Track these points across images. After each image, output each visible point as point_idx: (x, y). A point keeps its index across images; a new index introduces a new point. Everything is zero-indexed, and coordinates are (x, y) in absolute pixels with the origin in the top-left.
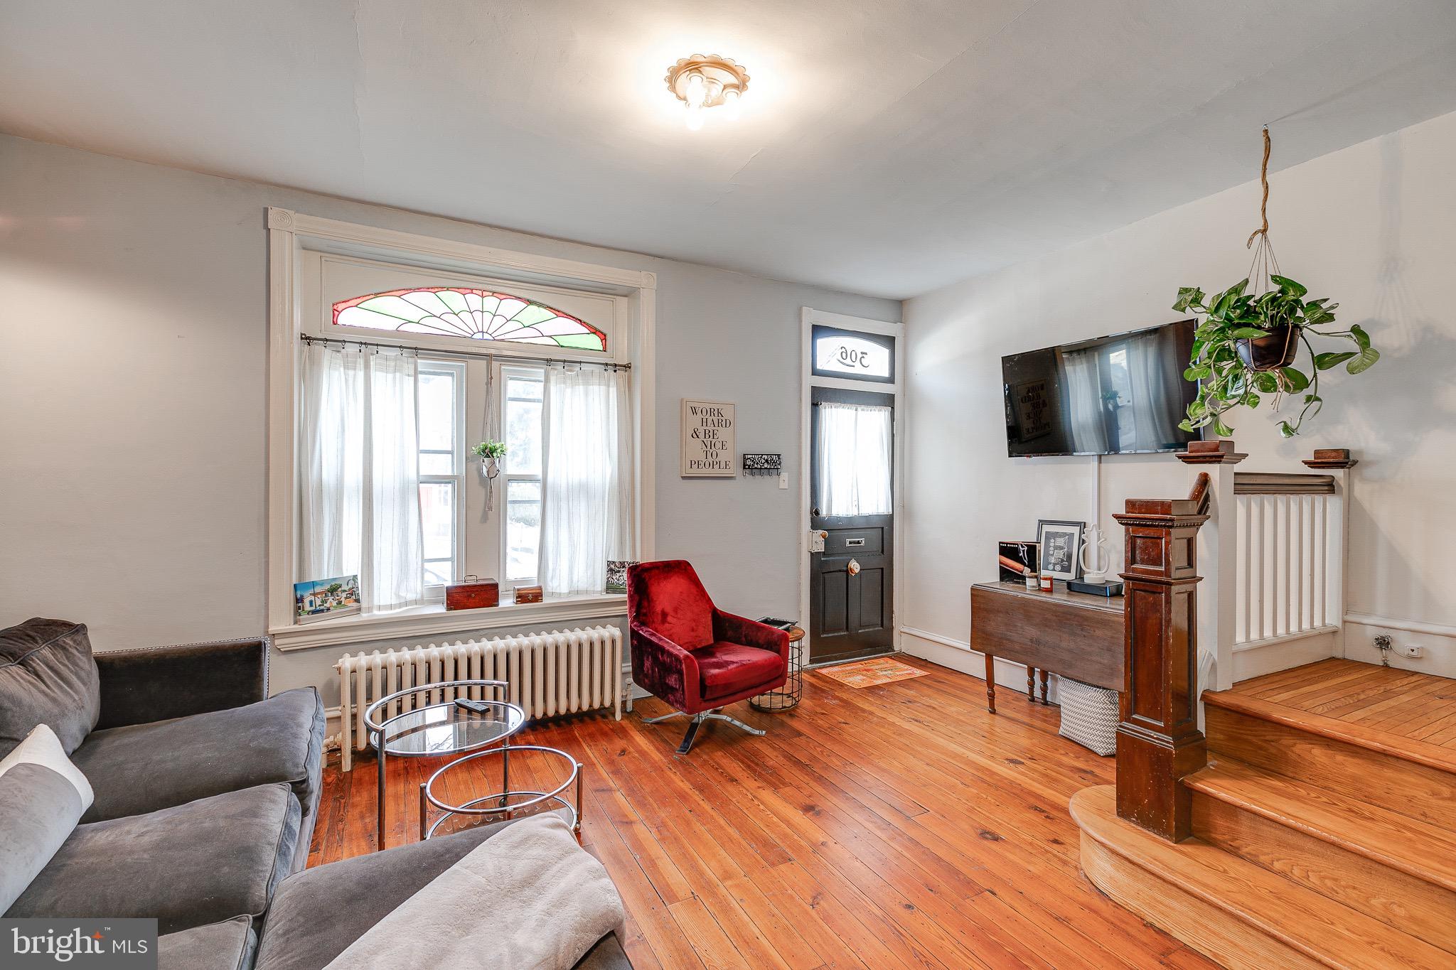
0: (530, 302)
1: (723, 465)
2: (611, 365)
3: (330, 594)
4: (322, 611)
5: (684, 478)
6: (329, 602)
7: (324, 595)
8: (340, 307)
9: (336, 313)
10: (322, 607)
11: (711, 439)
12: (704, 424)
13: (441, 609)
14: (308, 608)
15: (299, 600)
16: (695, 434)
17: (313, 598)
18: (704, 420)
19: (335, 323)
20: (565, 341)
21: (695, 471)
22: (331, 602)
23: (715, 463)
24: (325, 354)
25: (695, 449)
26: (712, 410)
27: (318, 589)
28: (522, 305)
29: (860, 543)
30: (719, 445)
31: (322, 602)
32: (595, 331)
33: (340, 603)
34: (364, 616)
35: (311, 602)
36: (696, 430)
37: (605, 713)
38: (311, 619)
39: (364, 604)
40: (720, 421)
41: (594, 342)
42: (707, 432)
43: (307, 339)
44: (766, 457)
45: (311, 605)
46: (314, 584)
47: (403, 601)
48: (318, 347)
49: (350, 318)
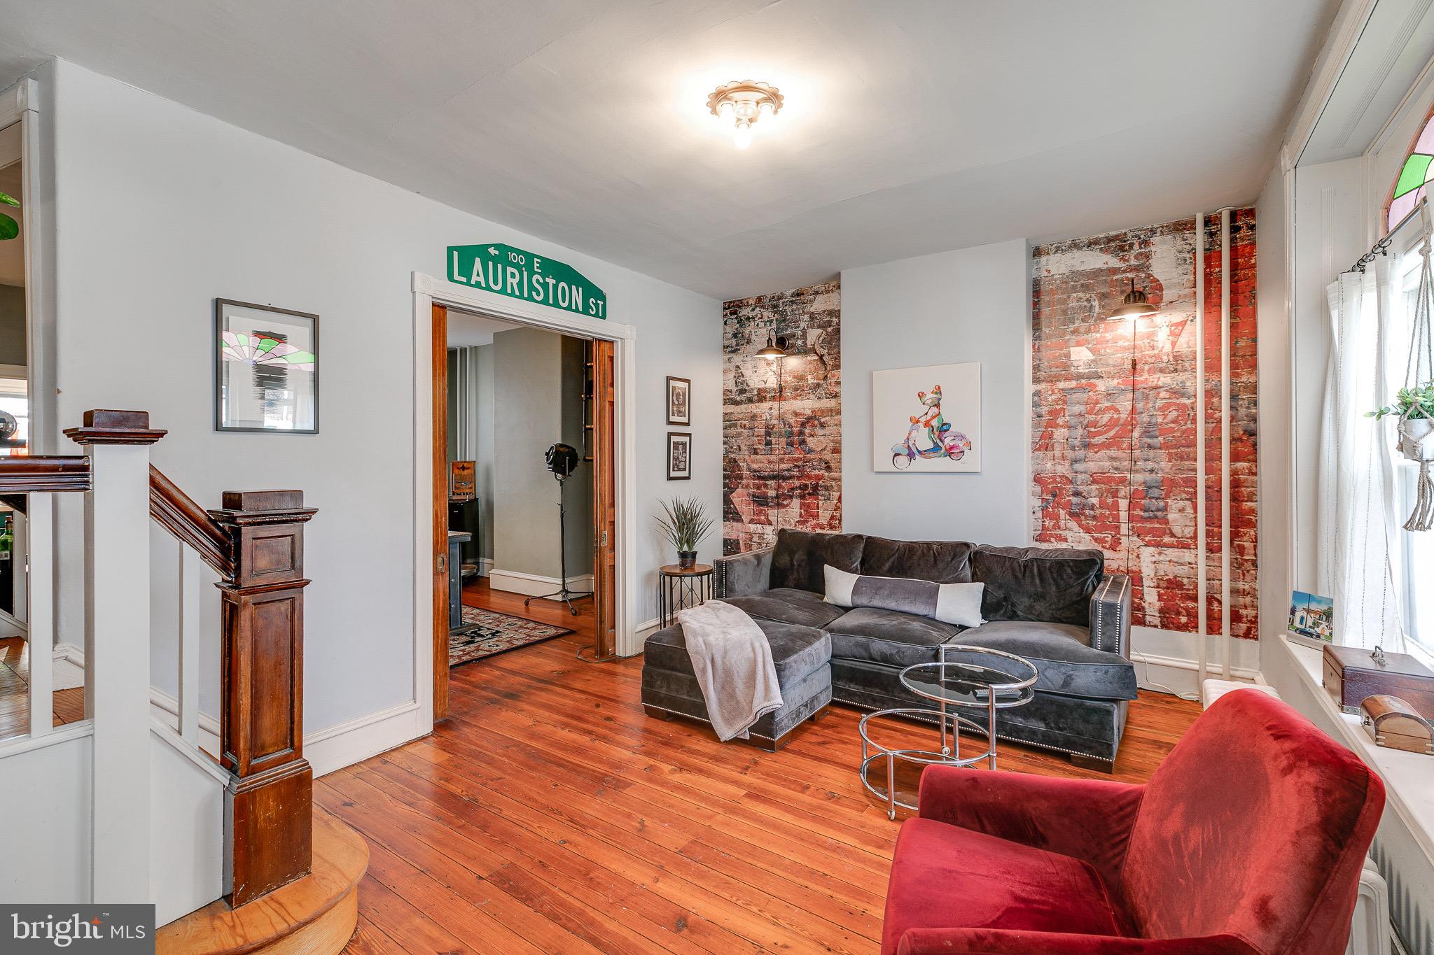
3: (1324, 617)
4: (1311, 635)
6: (1321, 627)
7: (1318, 617)
8: (1389, 207)
9: (1387, 218)
10: (1310, 629)
14: (1297, 624)
15: (1293, 612)
17: (1305, 614)
27: (1313, 606)
31: (1314, 624)
35: (1302, 618)
45: (1301, 623)
46: (1310, 598)
49: (1396, 215)
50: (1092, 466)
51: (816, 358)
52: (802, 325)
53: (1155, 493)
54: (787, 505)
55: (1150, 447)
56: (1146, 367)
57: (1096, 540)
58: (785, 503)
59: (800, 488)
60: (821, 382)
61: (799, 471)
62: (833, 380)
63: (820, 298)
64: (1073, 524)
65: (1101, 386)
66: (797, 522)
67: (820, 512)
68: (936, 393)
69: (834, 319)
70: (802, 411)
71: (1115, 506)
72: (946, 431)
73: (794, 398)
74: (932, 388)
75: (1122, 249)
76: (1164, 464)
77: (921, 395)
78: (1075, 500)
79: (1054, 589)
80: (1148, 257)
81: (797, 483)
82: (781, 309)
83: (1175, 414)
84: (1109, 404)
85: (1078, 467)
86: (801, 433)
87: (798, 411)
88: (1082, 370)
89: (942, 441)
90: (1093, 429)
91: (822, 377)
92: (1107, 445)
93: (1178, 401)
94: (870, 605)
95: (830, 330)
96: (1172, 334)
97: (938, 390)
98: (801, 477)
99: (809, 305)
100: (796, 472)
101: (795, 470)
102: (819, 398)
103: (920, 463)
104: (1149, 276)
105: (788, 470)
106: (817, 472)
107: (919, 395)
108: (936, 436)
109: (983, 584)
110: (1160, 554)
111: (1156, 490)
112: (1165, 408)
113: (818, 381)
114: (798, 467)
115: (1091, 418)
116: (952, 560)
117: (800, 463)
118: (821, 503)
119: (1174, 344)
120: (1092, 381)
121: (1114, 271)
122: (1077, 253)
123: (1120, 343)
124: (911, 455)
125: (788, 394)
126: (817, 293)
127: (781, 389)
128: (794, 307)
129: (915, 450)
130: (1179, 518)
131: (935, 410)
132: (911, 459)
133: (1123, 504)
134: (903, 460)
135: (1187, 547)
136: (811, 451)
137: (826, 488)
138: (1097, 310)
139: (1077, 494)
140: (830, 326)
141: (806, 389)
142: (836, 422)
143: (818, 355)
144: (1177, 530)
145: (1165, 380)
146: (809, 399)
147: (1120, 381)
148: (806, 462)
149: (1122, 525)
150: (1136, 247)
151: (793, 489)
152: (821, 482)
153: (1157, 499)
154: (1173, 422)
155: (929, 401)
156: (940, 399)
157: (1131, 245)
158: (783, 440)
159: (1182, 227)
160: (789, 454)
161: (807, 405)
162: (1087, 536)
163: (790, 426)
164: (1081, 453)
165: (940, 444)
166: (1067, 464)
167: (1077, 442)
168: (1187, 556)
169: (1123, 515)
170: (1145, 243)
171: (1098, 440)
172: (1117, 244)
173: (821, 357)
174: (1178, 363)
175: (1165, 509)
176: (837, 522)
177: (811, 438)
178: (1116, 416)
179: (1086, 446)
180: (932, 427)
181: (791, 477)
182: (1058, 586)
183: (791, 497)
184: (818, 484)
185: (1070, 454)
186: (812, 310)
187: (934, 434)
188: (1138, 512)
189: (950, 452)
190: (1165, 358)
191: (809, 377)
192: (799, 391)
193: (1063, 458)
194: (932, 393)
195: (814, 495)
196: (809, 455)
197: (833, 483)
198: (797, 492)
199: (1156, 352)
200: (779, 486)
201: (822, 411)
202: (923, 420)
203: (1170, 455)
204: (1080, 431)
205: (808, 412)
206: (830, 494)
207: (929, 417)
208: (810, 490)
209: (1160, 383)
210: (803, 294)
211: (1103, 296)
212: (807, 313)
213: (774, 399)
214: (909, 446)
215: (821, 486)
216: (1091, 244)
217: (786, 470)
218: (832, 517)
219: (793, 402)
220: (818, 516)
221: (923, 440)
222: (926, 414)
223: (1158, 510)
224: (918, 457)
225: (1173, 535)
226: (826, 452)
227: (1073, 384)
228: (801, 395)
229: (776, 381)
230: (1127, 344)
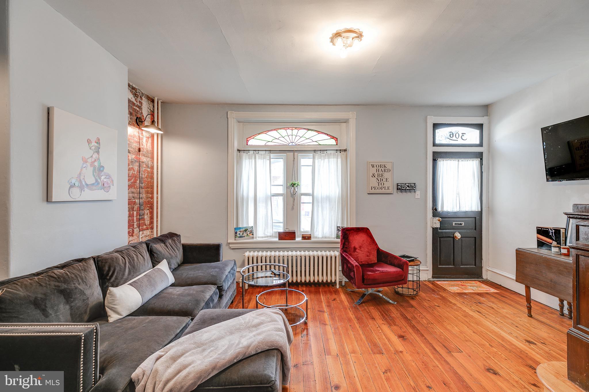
0: (308, 130)
1: (386, 188)
2: (338, 150)
3: (245, 232)
4: (242, 237)
5: (368, 194)
7: (243, 232)
8: (249, 139)
9: (247, 141)
10: (242, 236)
11: (380, 177)
12: (378, 171)
13: (277, 239)
14: (238, 236)
15: (236, 233)
16: (374, 176)
17: (240, 232)
18: (378, 170)
19: (247, 145)
20: (321, 143)
21: (373, 191)
22: (245, 234)
23: (383, 187)
24: (244, 155)
25: (374, 182)
26: (381, 165)
27: (241, 230)
28: (305, 131)
29: (462, 225)
30: (384, 180)
31: (242, 234)
32: (333, 137)
33: (247, 235)
34: (255, 240)
35: (239, 234)
36: (374, 174)
37: (333, 284)
38: (239, 239)
39: (254, 236)
40: (385, 170)
41: (333, 142)
42: (379, 174)
43: (239, 151)
44: (408, 184)
46: (240, 228)
47: (266, 236)
48: (242, 153)
49: (252, 142)
55: (141, 188)
56: (142, 153)
65: (130, 157)
71: (133, 215)
72: (102, 171)
74: (95, 139)
75: (136, 95)
76: (144, 196)
77: (89, 141)
80: (142, 104)
83: (146, 174)
84: (133, 166)
89: (100, 179)
92: (132, 186)
93: (147, 169)
96: (146, 141)
97: (98, 142)
104: (142, 113)
107: (88, 141)
108: (97, 174)
111: (142, 206)
112: (144, 172)
119: (147, 145)
121: (134, 104)
123: (135, 139)
124: (82, 188)
129: (84, 184)
130: (146, 218)
131: (95, 156)
132: (81, 190)
133: (135, 213)
135: (148, 229)
144: (146, 222)
145: (145, 159)
147: (135, 156)
149: (135, 223)
150: (139, 97)
153: (142, 210)
154: (146, 178)
155: (94, 148)
156: (99, 148)
169: (135, 219)
170: (141, 98)
172: (135, 92)
174: (147, 153)
175: (144, 215)
180: (95, 167)
187: (95, 173)
188: (138, 217)
189: (103, 187)
190: (145, 150)
194: (95, 142)
199: (143, 147)
202: (90, 160)
203: (145, 191)
207: (93, 160)
209: (144, 161)
214: (80, 180)
221: (89, 176)
222: (92, 157)
223: (142, 215)
224: (86, 189)
225: (146, 225)
230: (137, 140)
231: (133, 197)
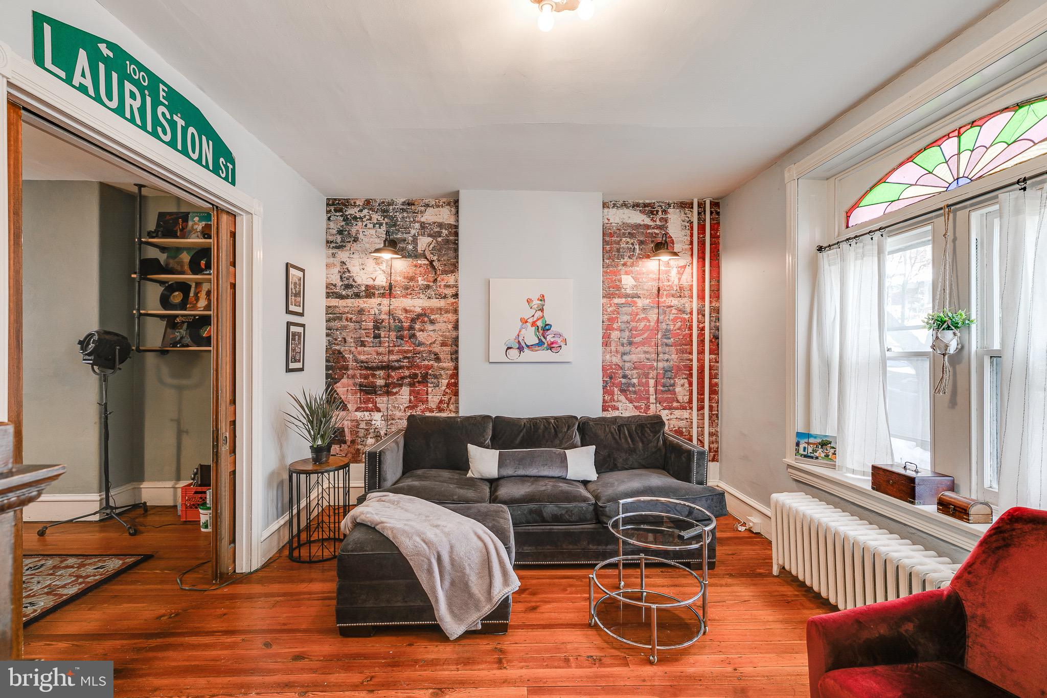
0: (1018, 107)
3: (820, 446)
4: (812, 457)
6: (818, 452)
7: (815, 446)
8: (853, 209)
9: (848, 216)
10: (812, 455)
14: (801, 452)
15: (798, 444)
17: (806, 446)
19: (847, 227)
22: (820, 453)
27: (811, 440)
28: (1006, 117)
31: (813, 450)
33: (827, 456)
34: (837, 474)
35: (805, 448)
38: (803, 461)
39: (837, 464)
43: (820, 249)
45: (804, 451)
46: (809, 436)
49: (860, 216)
50: (634, 357)
51: (427, 262)
52: (413, 232)
53: (669, 374)
54: (396, 393)
55: (667, 345)
56: (665, 293)
57: (636, 407)
58: (394, 390)
59: (409, 376)
60: (431, 284)
61: (409, 362)
62: (443, 284)
63: (430, 210)
64: (622, 398)
65: (640, 303)
66: (407, 407)
67: (430, 397)
68: (541, 300)
69: (444, 231)
70: (412, 308)
71: (647, 384)
72: (548, 330)
73: (405, 296)
74: (538, 296)
75: (652, 212)
76: (674, 357)
77: (529, 301)
78: (623, 381)
79: (640, 444)
80: (666, 221)
81: (407, 373)
82: (391, 214)
83: (679, 324)
84: (644, 316)
85: (626, 358)
86: (411, 328)
87: (408, 308)
88: (629, 291)
90: (634, 332)
91: (432, 279)
92: (643, 344)
93: (681, 316)
94: (515, 474)
95: (440, 239)
96: (679, 273)
97: (542, 298)
98: (411, 367)
99: (420, 216)
100: (405, 363)
101: (405, 361)
102: (429, 298)
103: (527, 355)
104: (666, 234)
105: (398, 361)
106: (426, 363)
108: (541, 334)
109: (594, 447)
110: (671, 414)
111: (670, 373)
112: (674, 320)
113: (429, 283)
114: (408, 358)
115: (634, 324)
116: (567, 430)
117: (410, 355)
118: (430, 389)
119: (679, 279)
120: (634, 299)
121: (648, 227)
122: (625, 210)
123: (651, 276)
124: (521, 349)
125: (398, 292)
126: (427, 206)
127: (391, 287)
128: (405, 214)
129: (523, 344)
130: (681, 392)
132: (520, 351)
133: (652, 382)
134: (514, 353)
135: (685, 408)
136: (420, 344)
137: (435, 377)
138: (638, 251)
139: (625, 377)
140: (440, 236)
141: (416, 289)
142: (445, 319)
143: (428, 260)
144: (680, 398)
145: (675, 302)
146: (419, 298)
147: (650, 300)
148: (416, 354)
149: (651, 396)
150: (660, 213)
151: (403, 378)
152: (430, 371)
153: (670, 378)
154: (678, 329)
155: (536, 306)
156: (544, 305)
157: (657, 212)
158: (393, 334)
159: (685, 205)
160: (398, 346)
161: (417, 304)
162: (631, 405)
163: (400, 321)
164: (627, 349)
165: (544, 340)
166: (619, 356)
167: (625, 341)
168: (685, 414)
169: (652, 390)
170: (665, 212)
171: (637, 340)
172: (649, 209)
173: (431, 262)
174: (681, 292)
175: (673, 385)
176: (446, 405)
177: (421, 333)
178: (648, 324)
179: (631, 343)
180: (538, 326)
181: (401, 368)
182: (643, 442)
183: (401, 386)
184: (427, 373)
185: (621, 349)
186: (423, 220)
187: (539, 332)
188: (660, 388)
189: (550, 347)
190: (675, 288)
191: (420, 279)
192: (408, 291)
193: (617, 352)
194: (538, 300)
195: (423, 383)
196: (419, 348)
197: (442, 372)
198: (407, 381)
199: (670, 283)
200: (389, 376)
201: (432, 310)
203: (676, 349)
204: (627, 333)
205: (419, 310)
206: (439, 382)
207: (535, 319)
208: (419, 379)
209: (672, 304)
210: (414, 205)
211: (641, 243)
212: (418, 222)
213: (383, 295)
214: (519, 341)
215: (430, 375)
216: (636, 206)
217: (396, 361)
218: (441, 402)
219: (404, 300)
220: (428, 401)
221: (530, 337)
222: (533, 316)
223: (671, 386)
224: (526, 350)
225: (678, 402)
226: (435, 345)
227: (623, 300)
228: (411, 294)
229: (385, 280)
230: (654, 276)
231: (648, 359)
